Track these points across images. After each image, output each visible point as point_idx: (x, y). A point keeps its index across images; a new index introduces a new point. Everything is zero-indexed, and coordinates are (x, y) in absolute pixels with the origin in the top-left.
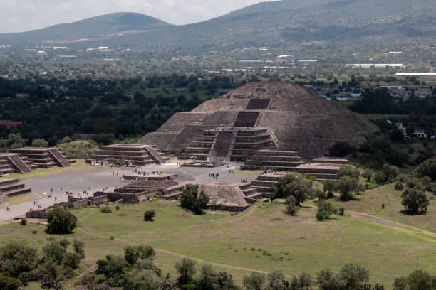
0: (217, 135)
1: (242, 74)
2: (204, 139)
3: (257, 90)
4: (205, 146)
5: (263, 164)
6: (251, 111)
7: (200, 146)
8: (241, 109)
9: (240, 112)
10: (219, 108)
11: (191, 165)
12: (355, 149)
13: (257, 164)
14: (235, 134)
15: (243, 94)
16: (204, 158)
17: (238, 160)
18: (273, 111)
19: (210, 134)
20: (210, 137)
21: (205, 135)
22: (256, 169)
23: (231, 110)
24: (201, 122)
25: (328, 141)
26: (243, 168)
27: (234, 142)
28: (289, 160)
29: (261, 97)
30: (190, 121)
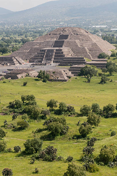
0: (46, 51)
2: (40, 53)
3: (62, 31)
4: (41, 56)
5: (69, 63)
6: (60, 40)
7: (39, 56)
8: (55, 40)
9: (56, 41)
10: (46, 40)
11: (36, 64)
12: (108, 56)
13: (66, 63)
14: (55, 51)
15: (56, 33)
16: (41, 62)
17: (56, 62)
18: (70, 40)
19: (43, 50)
20: (43, 52)
21: (41, 51)
22: (66, 66)
23: (52, 40)
24: (38, 46)
25: (96, 53)
26: (59, 65)
27: (54, 54)
28: (81, 61)
29: (64, 34)
30: (33, 46)
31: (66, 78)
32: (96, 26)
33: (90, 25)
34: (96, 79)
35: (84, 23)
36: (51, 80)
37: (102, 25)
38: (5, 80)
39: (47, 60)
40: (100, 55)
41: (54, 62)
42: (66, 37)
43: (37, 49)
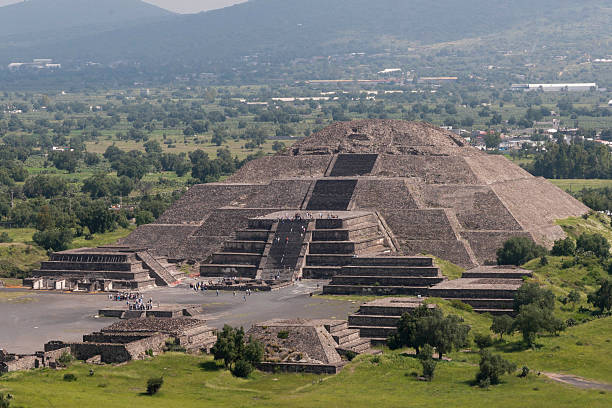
0: (274, 227)
1: (313, 105)
2: (250, 235)
3: (351, 136)
4: (253, 249)
5: (367, 282)
6: (340, 178)
7: (242, 249)
8: (319, 176)
9: (318, 181)
10: (277, 174)
11: (228, 287)
12: (544, 250)
13: (354, 282)
14: (312, 226)
15: (323, 145)
16: (251, 273)
17: (317, 275)
18: (383, 178)
19: (261, 224)
20: (262, 232)
21: (251, 227)
22: (353, 293)
23: (303, 177)
24: (243, 202)
25: (491, 235)
26: (327, 291)
27: (309, 239)
28: (419, 271)
29: (358, 151)
30: (222, 202)
31: (334, 359)
32: (544, 85)
33: (517, 81)
34: (460, 364)
35: (491, 67)
36: (270, 368)
37: (575, 78)
38: (76, 367)
39: (279, 265)
40: (508, 245)
41: (306, 274)
42: (365, 163)
43: (238, 216)
